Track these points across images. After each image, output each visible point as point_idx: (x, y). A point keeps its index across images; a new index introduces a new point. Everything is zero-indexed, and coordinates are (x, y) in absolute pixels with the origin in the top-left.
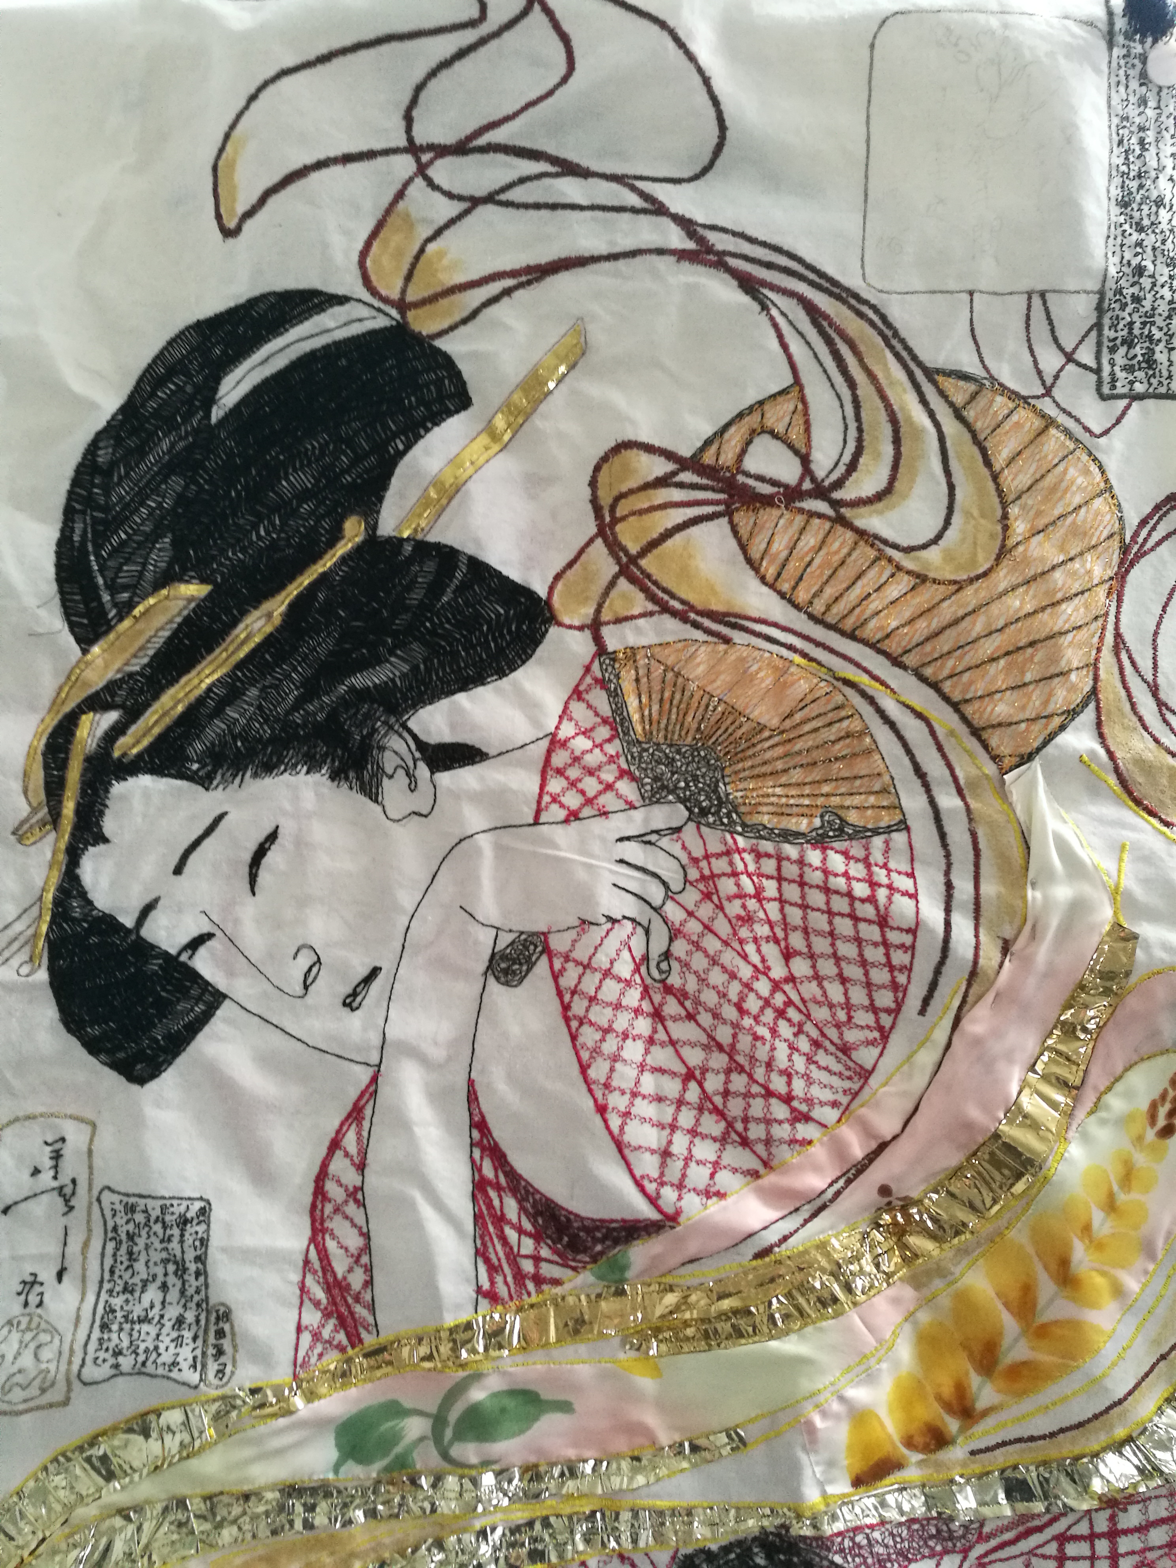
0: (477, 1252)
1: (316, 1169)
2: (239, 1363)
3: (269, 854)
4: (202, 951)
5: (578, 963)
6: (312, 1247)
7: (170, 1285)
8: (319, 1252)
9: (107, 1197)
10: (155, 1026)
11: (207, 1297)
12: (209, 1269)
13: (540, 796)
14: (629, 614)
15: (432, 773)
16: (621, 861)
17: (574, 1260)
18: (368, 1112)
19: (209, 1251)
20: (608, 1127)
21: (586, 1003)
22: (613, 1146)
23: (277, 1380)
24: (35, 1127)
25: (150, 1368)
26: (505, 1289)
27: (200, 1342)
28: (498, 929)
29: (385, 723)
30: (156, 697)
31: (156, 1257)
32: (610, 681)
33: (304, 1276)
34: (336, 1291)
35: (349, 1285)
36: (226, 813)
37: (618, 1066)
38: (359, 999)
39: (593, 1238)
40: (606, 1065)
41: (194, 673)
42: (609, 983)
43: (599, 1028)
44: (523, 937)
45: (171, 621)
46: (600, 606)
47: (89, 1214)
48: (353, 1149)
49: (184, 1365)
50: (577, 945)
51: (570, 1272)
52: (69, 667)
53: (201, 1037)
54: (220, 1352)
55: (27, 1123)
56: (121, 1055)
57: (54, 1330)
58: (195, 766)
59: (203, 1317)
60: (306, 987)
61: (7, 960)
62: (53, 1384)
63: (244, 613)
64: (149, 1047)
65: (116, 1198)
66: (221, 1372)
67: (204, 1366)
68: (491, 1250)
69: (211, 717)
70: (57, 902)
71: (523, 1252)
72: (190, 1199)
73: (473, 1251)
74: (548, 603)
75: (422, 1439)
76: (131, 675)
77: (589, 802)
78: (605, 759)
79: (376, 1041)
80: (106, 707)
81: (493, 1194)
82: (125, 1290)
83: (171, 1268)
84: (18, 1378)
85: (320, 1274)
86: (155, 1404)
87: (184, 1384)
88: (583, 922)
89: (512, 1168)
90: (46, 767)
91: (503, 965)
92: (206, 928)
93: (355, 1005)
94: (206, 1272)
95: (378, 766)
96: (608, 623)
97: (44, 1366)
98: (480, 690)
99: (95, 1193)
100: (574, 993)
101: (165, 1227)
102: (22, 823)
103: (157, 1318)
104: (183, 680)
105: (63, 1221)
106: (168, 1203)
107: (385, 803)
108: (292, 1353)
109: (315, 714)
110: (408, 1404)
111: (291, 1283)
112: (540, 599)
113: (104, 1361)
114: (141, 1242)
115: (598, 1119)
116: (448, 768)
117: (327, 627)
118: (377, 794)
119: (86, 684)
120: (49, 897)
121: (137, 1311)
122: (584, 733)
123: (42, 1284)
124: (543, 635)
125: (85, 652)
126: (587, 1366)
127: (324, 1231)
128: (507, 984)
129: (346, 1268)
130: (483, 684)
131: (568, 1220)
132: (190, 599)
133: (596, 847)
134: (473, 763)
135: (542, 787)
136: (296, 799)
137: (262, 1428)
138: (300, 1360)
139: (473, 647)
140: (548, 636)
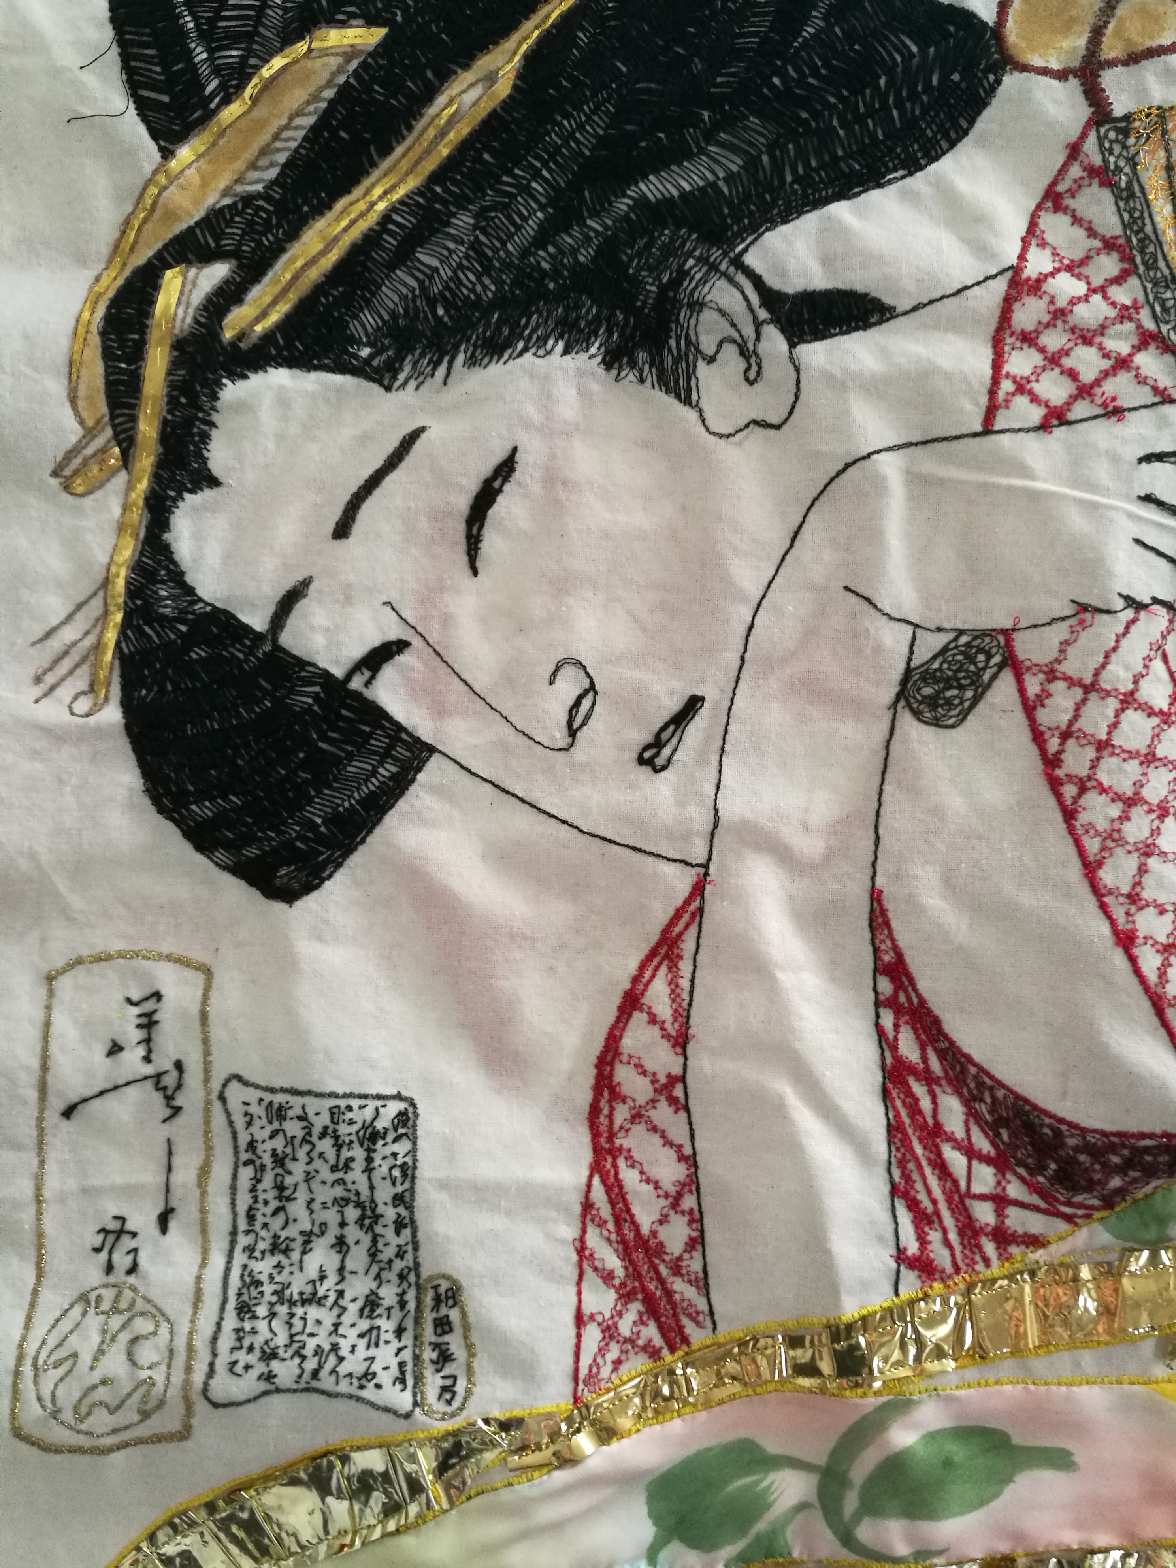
0: (894, 1191)
1: (598, 1045)
2: (478, 1377)
3: (500, 499)
4: (389, 672)
5: (1072, 682)
6: (596, 1180)
7: (350, 1240)
8: (608, 1189)
9: (236, 1094)
10: (310, 802)
11: (417, 1265)
12: (419, 1216)
13: (995, 381)
14: (1154, 44)
15: (792, 345)
16: (1148, 499)
17: (1069, 1203)
18: (688, 945)
19: (420, 1185)
20: (1137, 971)
21: (1090, 753)
22: (1146, 1004)
23: (546, 1406)
24: (111, 972)
25: (326, 1382)
26: (946, 1253)
27: (407, 1339)
28: (916, 626)
29: (702, 260)
30: (294, 235)
31: (325, 1194)
32: (1118, 170)
33: (584, 1231)
34: (639, 1256)
35: (661, 1245)
36: (422, 429)
37: (1153, 863)
38: (666, 751)
39: (1105, 1165)
40: (1131, 863)
41: (357, 192)
42: (1132, 717)
43: (1117, 797)
44: (964, 639)
45: (315, 98)
46: (1097, 33)
47: (207, 1122)
48: (664, 1011)
49: (385, 1378)
50: (1070, 650)
51: (1062, 1226)
52: (140, 182)
53: (391, 819)
54: (444, 1357)
55: (96, 967)
56: (252, 852)
57: (158, 1314)
58: (365, 352)
59: (411, 1296)
60: (572, 733)
61: (52, 688)
62: (161, 1404)
63: (445, 76)
64: (300, 837)
65: (253, 1095)
66: (448, 1391)
67: (418, 1379)
68: (919, 1186)
69: (392, 266)
70: (133, 592)
71: (977, 1188)
72: (379, 1097)
73: (886, 1189)
74: (997, 32)
75: (802, 1507)
76: (248, 199)
77: (1084, 391)
78: (1112, 313)
79: (702, 820)
80: (207, 257)
81: (919, 1089)
82: (275, 1248)
83: (352, 1214)
84: (101, 1393)
85: (611, 1226)
86: (335, 1439)
87: (387, 1410)
88: (1083, 608)
89: (952, 1043)
90: (107, 354)
91: (927, 691)
92: (394, 632)
93: (660, 762)
94: (413, 1221)
95: (688, 342)
96: (1112, 63)
97: (144, 1374)
98: (875, 195)
99: (216, 1085)
100: (1066, 735)
101: (338, 1146)
102: (69, 455)
103: (332, 1297)
104: (341, 204)
105: (166, 1130)
106: (343, 1103)
107: (704, 404)
108: (570, 1360)
109: (574, 251)
110: (772, 1447)
111: (563, 1242)
112: (985, 25)
113: (247, 1367)
114: (298, 1169)
115: (1119, 957)
116: (820, 335)
117: (594, 95)
118: (689, 390)
119: (171, 215)
120: (120, 584)
121: (298, 1286)
122: (1069, 269)
123: (134, 1235)
124: (992, 90)
125: (167, 154)
126: (1096, 1389)
127: (615, 1152)
128: (936, 723)
129: (656, 1217)
130: (880, 186)
131: (1058, 1134)
132: (350, 53)
133: (1102, 472)
134: (866, 326)
135: (997, 365)
136: (547, 399)
137: (524, 1489)
138: (583, 1372)
139: (860, 120)
140: (1001, 90)
